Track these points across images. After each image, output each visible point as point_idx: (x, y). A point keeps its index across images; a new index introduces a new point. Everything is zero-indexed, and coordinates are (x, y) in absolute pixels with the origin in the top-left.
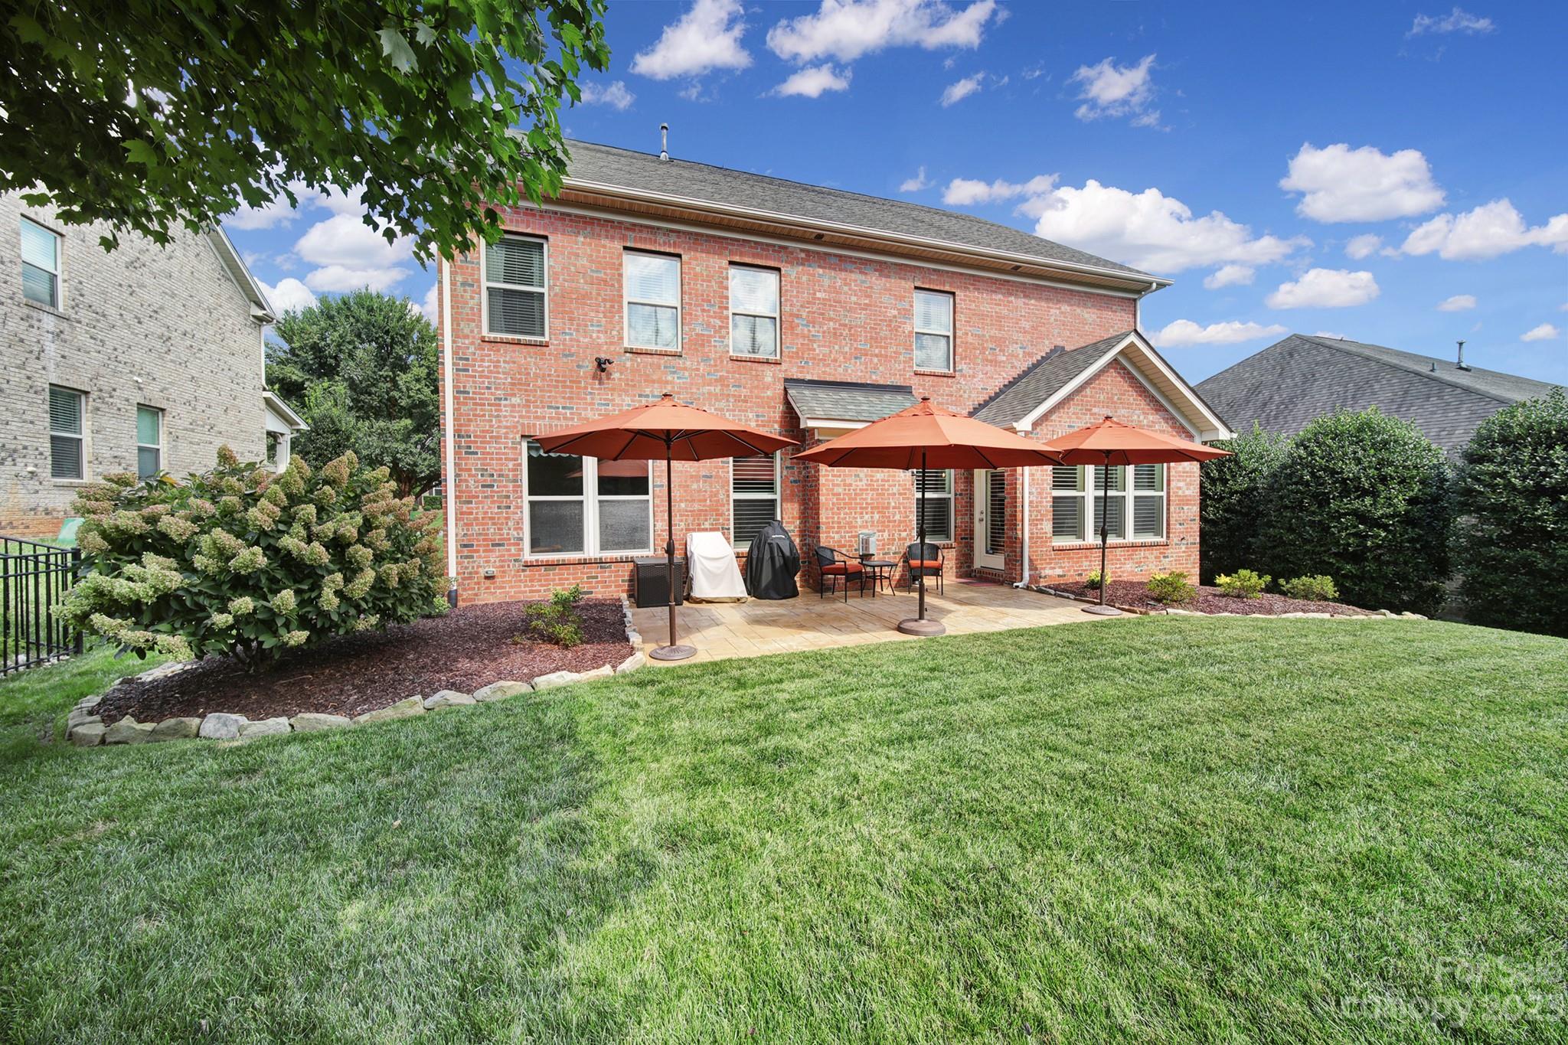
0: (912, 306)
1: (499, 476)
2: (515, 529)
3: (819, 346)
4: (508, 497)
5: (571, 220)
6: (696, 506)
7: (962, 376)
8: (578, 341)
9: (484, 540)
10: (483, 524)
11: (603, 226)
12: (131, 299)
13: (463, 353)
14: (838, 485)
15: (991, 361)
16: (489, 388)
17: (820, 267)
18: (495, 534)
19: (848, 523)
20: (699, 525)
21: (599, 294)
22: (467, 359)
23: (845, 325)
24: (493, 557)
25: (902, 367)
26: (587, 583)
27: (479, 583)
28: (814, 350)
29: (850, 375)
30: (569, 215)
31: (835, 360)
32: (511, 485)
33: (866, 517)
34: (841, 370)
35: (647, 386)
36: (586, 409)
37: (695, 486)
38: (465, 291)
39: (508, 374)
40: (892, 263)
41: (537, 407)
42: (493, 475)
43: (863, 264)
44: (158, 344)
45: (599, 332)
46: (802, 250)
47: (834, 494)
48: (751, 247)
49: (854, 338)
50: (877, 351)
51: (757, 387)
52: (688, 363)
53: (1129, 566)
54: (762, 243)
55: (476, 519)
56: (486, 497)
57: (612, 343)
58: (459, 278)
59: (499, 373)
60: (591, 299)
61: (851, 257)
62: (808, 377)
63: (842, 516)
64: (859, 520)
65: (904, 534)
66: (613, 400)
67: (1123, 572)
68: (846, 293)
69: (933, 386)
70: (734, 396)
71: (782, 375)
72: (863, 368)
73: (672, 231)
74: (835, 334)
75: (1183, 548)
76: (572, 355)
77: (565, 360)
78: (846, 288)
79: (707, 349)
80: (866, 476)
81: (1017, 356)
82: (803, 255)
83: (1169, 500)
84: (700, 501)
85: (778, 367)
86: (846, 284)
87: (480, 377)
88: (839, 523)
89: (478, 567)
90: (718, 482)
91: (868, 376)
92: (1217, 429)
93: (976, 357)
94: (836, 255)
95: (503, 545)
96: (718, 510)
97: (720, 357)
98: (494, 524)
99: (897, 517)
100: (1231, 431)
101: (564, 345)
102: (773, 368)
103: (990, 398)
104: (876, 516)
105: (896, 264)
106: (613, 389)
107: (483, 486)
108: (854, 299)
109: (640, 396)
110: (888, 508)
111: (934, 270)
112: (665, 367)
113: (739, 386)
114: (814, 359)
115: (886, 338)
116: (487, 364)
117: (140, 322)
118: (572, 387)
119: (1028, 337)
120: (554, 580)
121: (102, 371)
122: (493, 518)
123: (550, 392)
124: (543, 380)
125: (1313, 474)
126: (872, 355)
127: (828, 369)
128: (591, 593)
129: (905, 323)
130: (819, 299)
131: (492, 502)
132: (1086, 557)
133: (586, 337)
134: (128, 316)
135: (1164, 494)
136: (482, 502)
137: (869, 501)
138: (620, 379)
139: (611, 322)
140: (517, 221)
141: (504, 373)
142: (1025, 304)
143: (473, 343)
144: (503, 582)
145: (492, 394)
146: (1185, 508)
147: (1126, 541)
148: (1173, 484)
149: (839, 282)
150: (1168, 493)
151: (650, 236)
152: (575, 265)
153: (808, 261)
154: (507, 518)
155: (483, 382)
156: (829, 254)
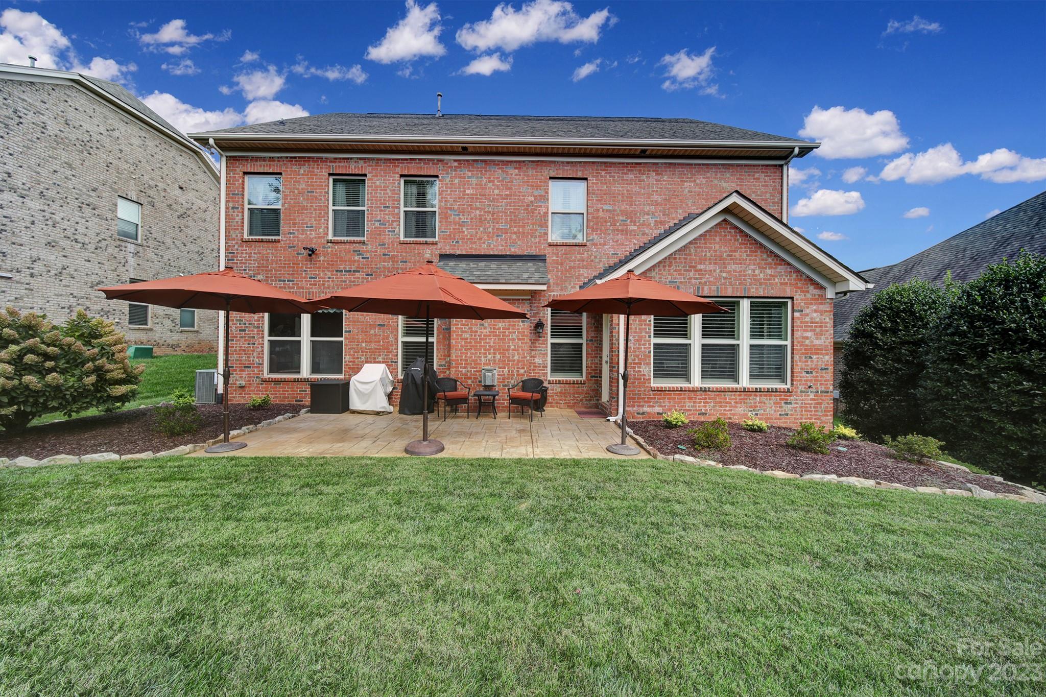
0: (547, 193)
1: (249, 324)
2: (258, 358)
3: (467, 229)
4: (254, 337)
5: (296, 161)
6: (373, 346)
7: (593, 244)
8: (298, 237)
9: (240, 364)
10: (239, 354)
11: (315, 162)
12: (180, 234)
13: (232, 250)
14: (466, 332)
15: (622, 231)
16: (245, 270)
17: (469, 171)
18: (245, 360)
19: (473, 361)
20: (375, 359)
21: (312, 206)
22: (234, 253)
23: (490, 212)
24: (244, 374)
25: (537, 240)
26: (300, 394)
27: (236, 390)
28: (464, 232)
29: (492, 249)
30: (295, 158)
31: (480, 239)
32: (256, 330)
33: (489, 356)
34: (485, 246)
35: (341, 265)
36: (302, 281)
37: (372, 332)
38: (234, 212)
39: (256, 260)
40: (530, 161)
41: (273, 281)
42: (245, 324)
43: (504, 165)
44: (196, 256)
45: (311, 230)
46: (455, 161)
47: (462, 339)
48: (416, 163)
49: (496, 220)
50: (515, 230)
51: (418, 262)
52: (369, 247)
53: (740, 410)
54: (424, 160)
55: (236, 350)
56: (241, 337)
57: (319, 237)
58: (231, 205)
59: (251, 260)
60: (307, 210)
61: (494, 161)
62: (458, 252)
63: (469, 355)
64: (483, 359)
65: (522, 371)
66: (319, 274)
67: (734, 415)
68: (490, 188)
69: (566, 254)
70: (402, 268)
71: (438, 252)
72: (503, 243)
73: (361, 159)
74: (481, 219)
75: (812, 396)
76: (294, 247)
77: (290, 250)
78: (490, 185)
79: (382, 237)
80: (490, 325)
81: (649, 225)
82: (456, 164)
83: (793, 349)
84: (375, 342)
85: (435, 247)
86: (490, 182)
87: (240, 263)
88: (467, 360)
89: (236, 380)
90: (389, 329)
91: (507, 249)
92: (847, 280)
93: (607, 229)
94: (482, 161)
95: (250, 367)
96: (389, 349)
97: (392, 242)
98: (245, 354)
99: (516, 358)
100: (866, 282)
101: (290, 240)
102: (431, 247)
103: (620, 262)
104: (498, 356)
105: (533, 162)
106: (319, 268)
107: (240, 330)
108: (496, 192)
109: (337, 271)
110: (508, 350)
111: (568, 162)
112: (354, 251)
113: (406, 262)
114: (464, 239)
115: (523, 219)
116: (244, 255)
117: (185, 245)
118: (294, 267)
119: (660, 208)
120: (279, 391)
121: (161, 271)
122: (245, 351)
123: (280, 271)
124: (276, 264)
125: (971, 325)
126: (511, 233)
127: (474, 246)
128: (302, 401)
129: (541, 206)
130: (468, 195)
131: (245, 340)
132: (690, 398)
133: (303, 234)
134: (177, 243)
135: (788, 343)
136: (239, 340)
137: (492, 344)
138: (323, 261)
139: (319, 224)
140: (264, 166)
141: (254, 260)
142: (657, 180)
143: (237, 243)
144: (250, 391)
145: (247, 274)
146: (814, 357)
147: (740, 386)
148: (798, 334)
149: (484, 181)
150: (793, 342)
151: (346, 164)
152: (297, 189)
153: (460, 167)
154: (253, 351)
155: (242, 267)
156: (477, 161)
